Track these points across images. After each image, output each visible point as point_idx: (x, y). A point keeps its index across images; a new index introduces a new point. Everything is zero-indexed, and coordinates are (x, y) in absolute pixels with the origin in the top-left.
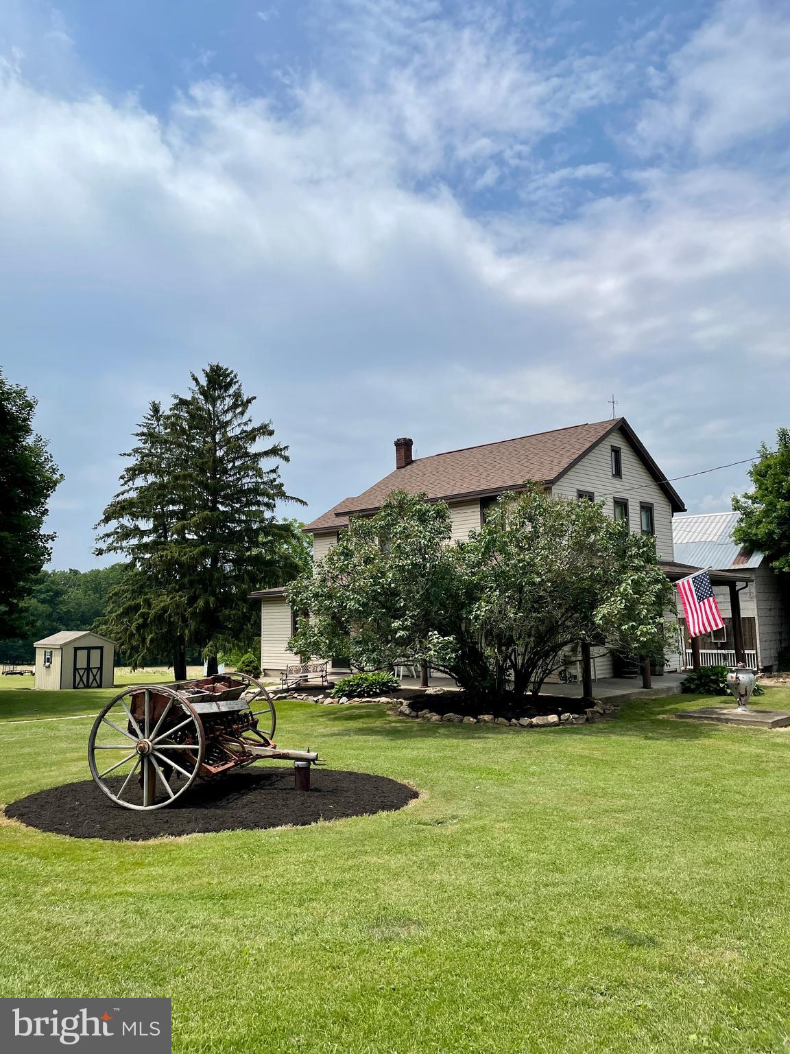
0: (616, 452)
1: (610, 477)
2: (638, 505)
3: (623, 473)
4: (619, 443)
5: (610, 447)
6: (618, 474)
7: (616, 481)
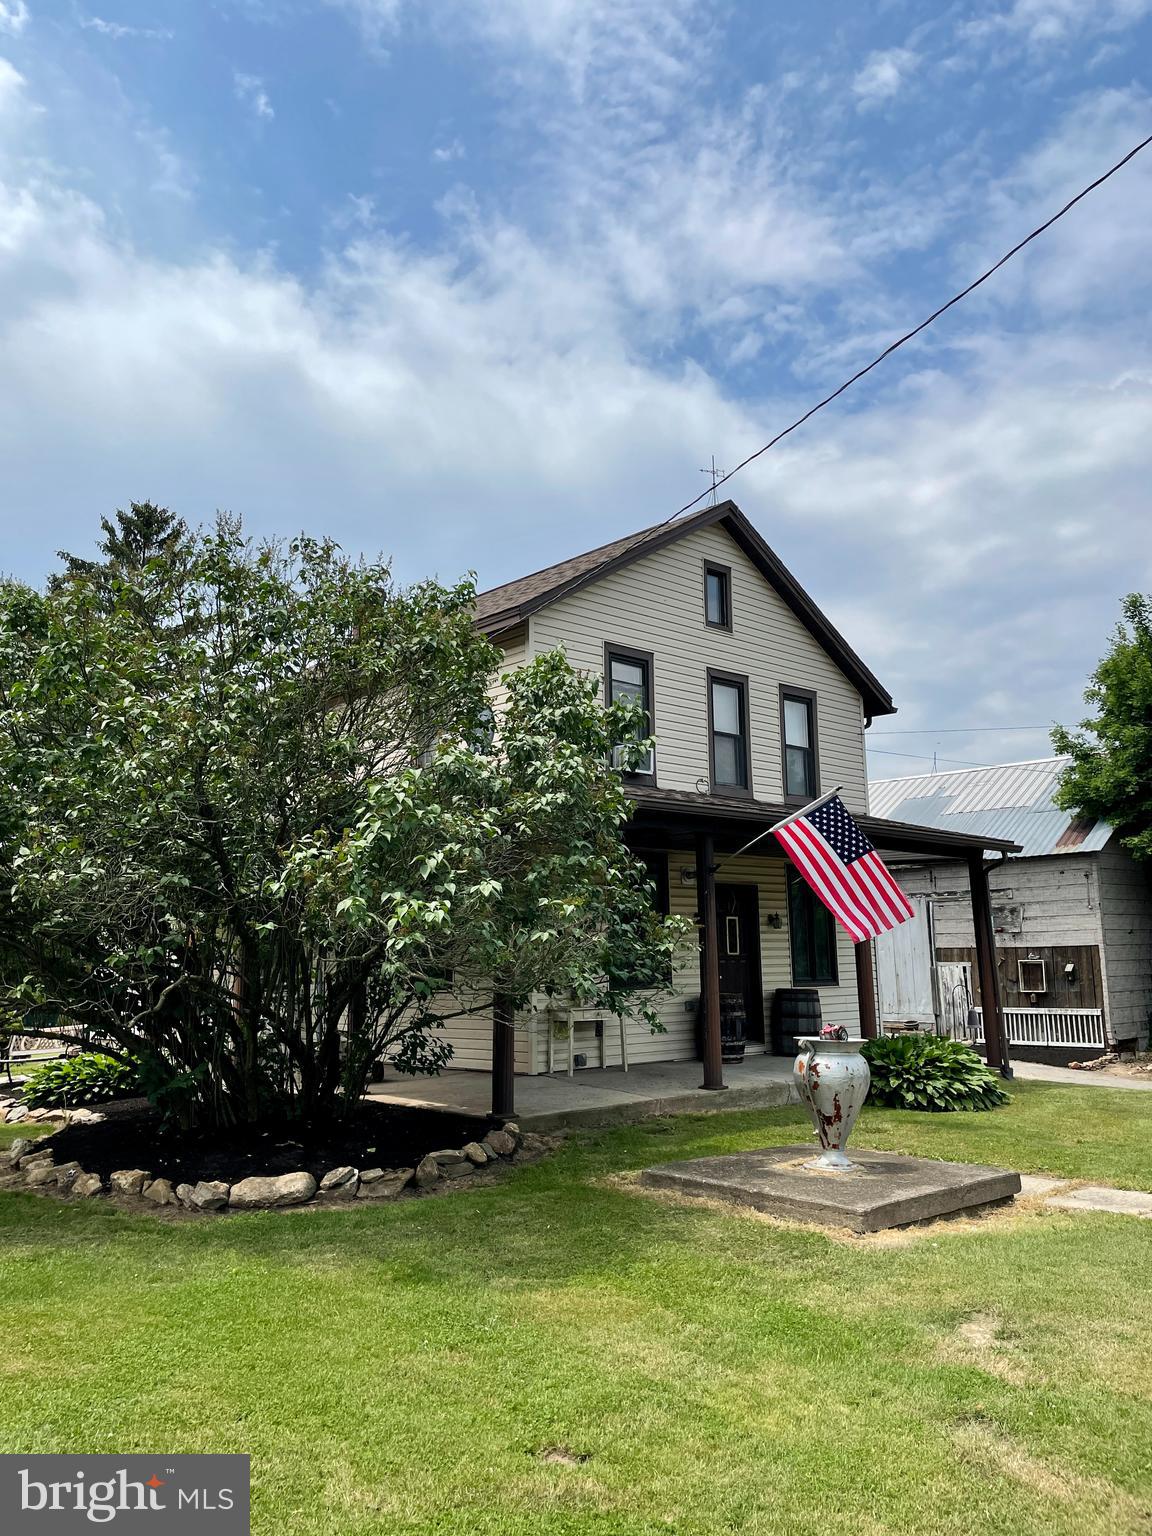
0: (718, 574)
1: (701, 626)
2: (777, 691)
3: (735, 619)
4: (725, 556)
5: (701, 564)
6: (724, 622)
7: (718, 636)
